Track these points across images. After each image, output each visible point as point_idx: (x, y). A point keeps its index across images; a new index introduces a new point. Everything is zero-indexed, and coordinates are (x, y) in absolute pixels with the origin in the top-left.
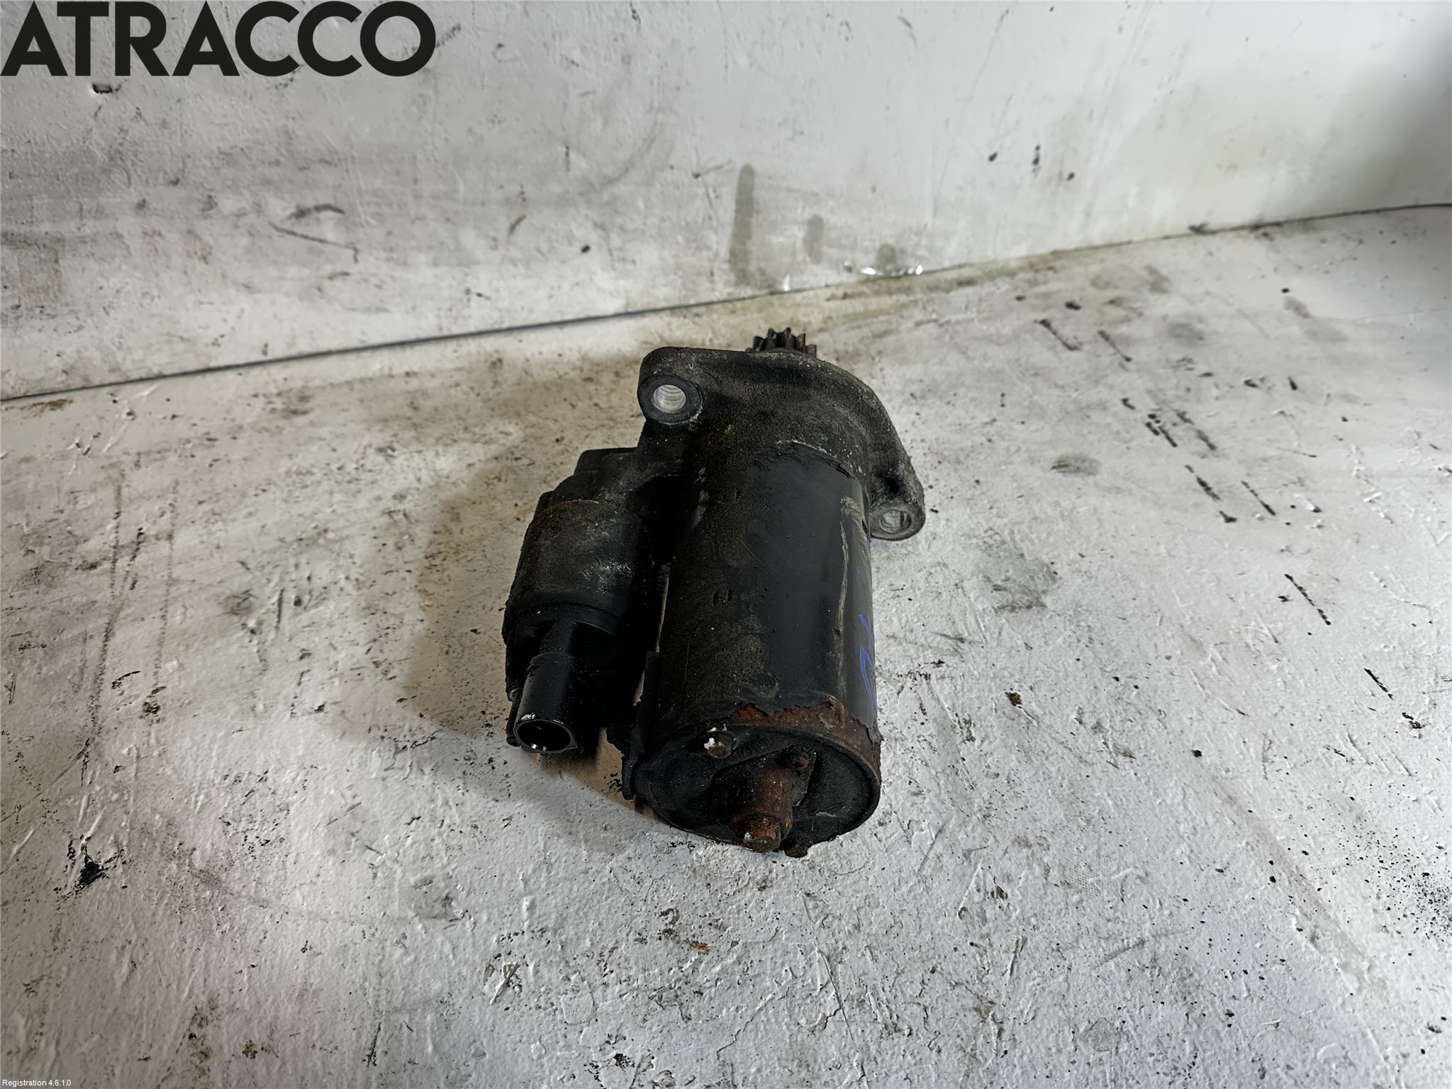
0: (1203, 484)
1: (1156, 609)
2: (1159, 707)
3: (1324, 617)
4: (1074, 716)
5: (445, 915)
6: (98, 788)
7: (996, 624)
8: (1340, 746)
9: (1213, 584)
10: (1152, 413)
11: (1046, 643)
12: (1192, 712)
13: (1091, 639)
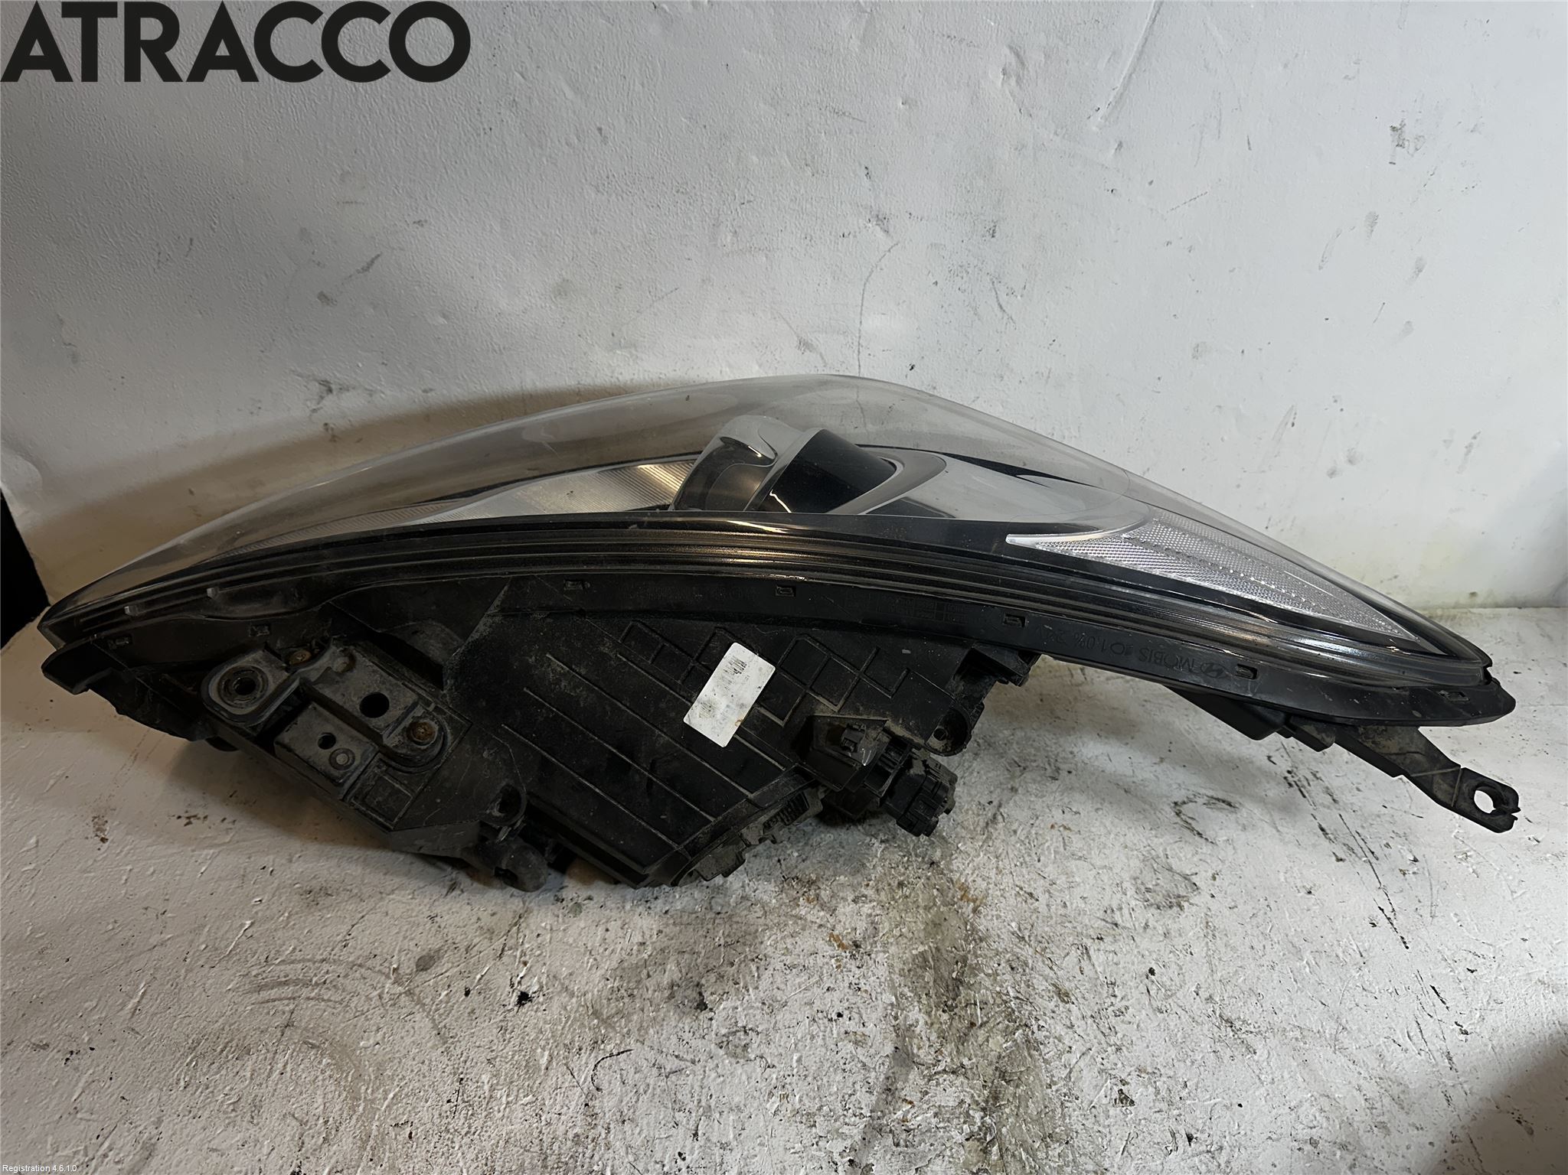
0: (1323, 830)
1: (1268, 920)
2: (1259, 991)
3: (1405, 943)
4: (1194, 989)
5: (744, 1057)
6: (527, 946)
7: (1144, 917)
8: (1398, 1038)
9: (1318, 907)
10: (1290, 769)
11: (1180, 935)
12: (1284, 997)
13: (1213, 935)
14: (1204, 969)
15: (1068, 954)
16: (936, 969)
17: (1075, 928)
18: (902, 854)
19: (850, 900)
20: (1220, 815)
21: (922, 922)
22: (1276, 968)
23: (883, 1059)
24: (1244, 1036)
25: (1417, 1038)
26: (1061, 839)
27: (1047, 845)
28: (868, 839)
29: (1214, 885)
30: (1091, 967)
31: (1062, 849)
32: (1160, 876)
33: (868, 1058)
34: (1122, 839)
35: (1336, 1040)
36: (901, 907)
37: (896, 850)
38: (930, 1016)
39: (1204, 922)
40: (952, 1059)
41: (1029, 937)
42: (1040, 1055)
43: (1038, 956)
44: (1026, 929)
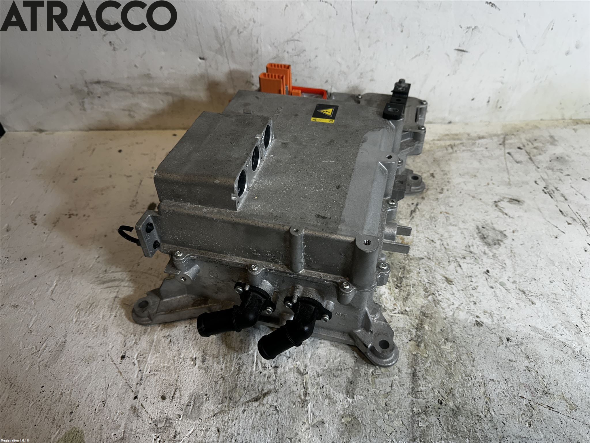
0: (561, 211)
1: (538, 249)
4: (506, 278)
7: (483, 249)
9: (560, 244)
10: (545, 186)
11: (500, 256)
15: (450, 265)
17: (453, 254)
20: (515, 206)
22: (543, 269)
24: (530, 297)
26: (445, 218)
27: (439, 220)
29: (513, 235)
30: (461, 270)
31: (445, 222)
34: (472, 217)
35: (571, 298)
38: (390, 290)
39: (510, 250)
40: (401, 308)
41: (433, 257)
42: (440, 306)
44: (431, 254)
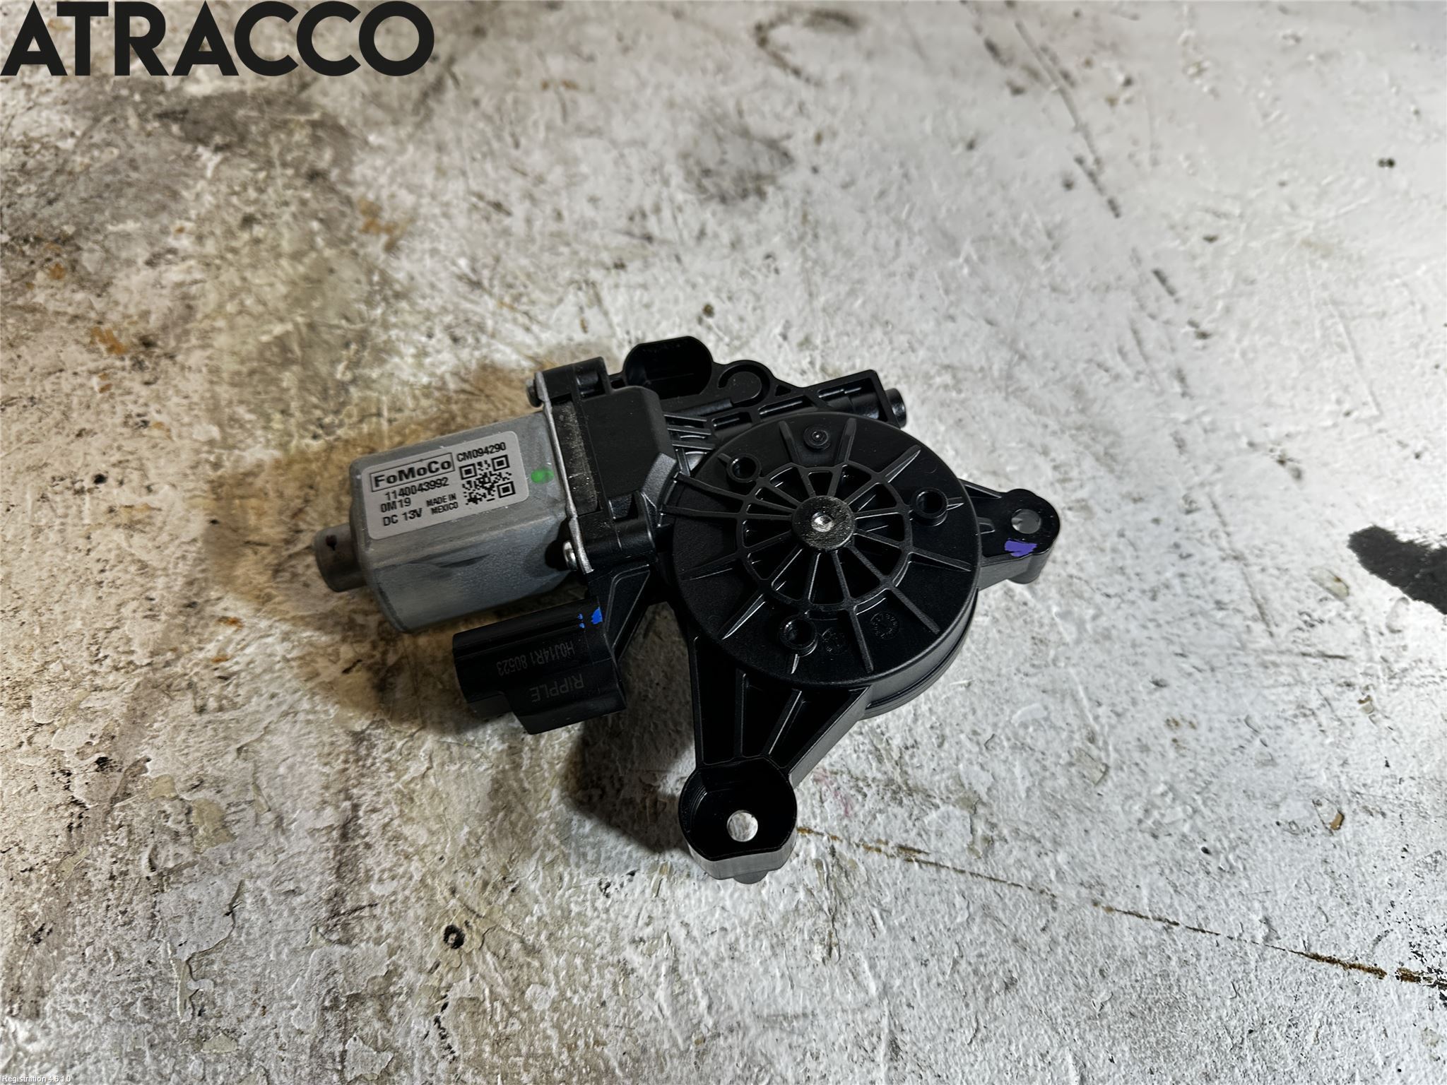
0: (991, 47)
1: (905, 198)
3: (1114, 208)
4: (778, 330)
7: (698, 219)
8: (1106, 359)
9: (983, 168)
11: (759, 242)
13: (816, 236)
14: (798, 293)
15: (561, 300)
16: (305, 363)
17: (576, 253)
18: (253, 166)
19: (140, 261)
20: (832, 39)
21: (283, 282)
22: (919, 275)
23: (185, 547)
25: (1134, 355)
26: (558, 106)
28: (188, 148)
29: (817, 152)
30: (600, 317)
31: (558, 121)
32: (728, 147)
33: (154, 552)
35: (1009, 377)
36: (246, 261)
37: (245, 161)
39: (800, 214)
41: (491, 279)
43: (505, 311)
44: (485, 266)
